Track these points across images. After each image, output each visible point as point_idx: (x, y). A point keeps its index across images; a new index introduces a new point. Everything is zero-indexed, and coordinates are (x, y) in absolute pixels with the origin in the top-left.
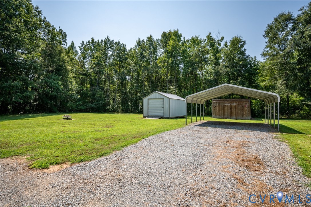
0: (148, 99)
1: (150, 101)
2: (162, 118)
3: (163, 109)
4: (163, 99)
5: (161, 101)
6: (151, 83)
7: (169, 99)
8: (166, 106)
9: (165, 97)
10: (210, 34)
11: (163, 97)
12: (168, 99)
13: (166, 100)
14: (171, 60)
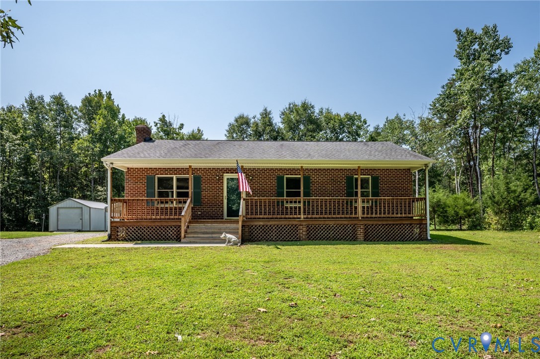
0: (58, 208)
1: (61, 211)
2: (79, 231)
3: (81, 221)
4: (82, 208)
5: (78, 211)
6: (59, 178)
7: (90, 208)
8: (86, 217)
9: (83, 206)
10: (164, 116)
11: (81, 206)
12: (88, 208)
13: (86, 211)
14: (99, 147)
